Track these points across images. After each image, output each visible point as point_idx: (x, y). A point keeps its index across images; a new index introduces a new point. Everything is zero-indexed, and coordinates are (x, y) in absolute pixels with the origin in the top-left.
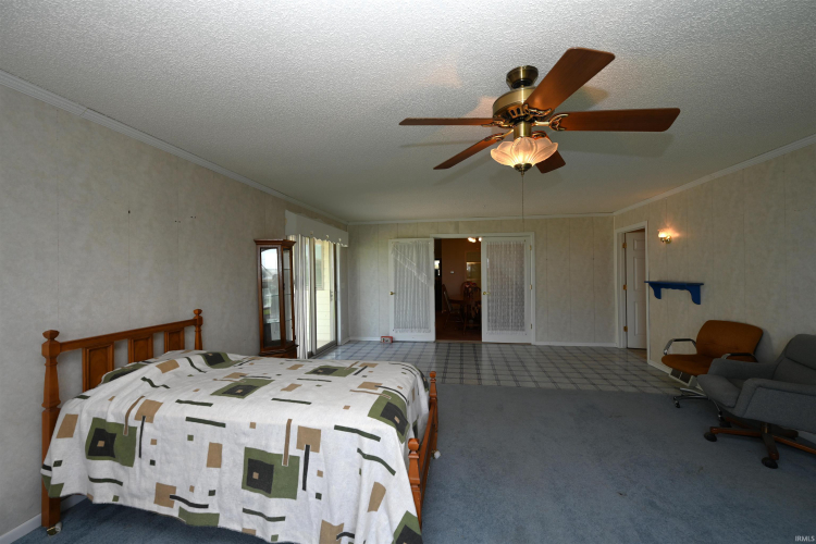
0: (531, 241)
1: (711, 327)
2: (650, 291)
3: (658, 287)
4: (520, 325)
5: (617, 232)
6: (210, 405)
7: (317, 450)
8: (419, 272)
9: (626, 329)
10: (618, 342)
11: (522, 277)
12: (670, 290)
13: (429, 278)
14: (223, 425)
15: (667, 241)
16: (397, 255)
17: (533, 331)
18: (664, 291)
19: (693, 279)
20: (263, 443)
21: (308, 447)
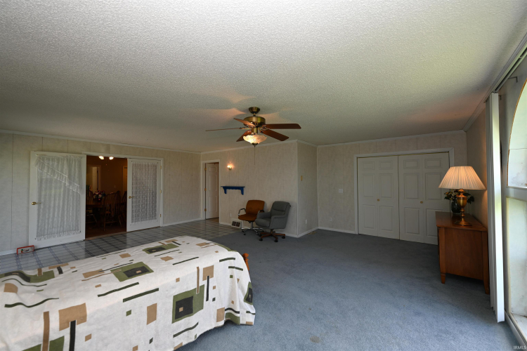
0: (162, 163)
1: (250, 202)
2: (221, 191)
3: (225, 188)
4: (153, 215)
5: (202, 163)
6: (138, 283)
7: (212, 276)
8: (70, 183)
9: (205, 210)
10: (202, 217)
11: (156, 186)
12: (231, 190)
13: (81, 188)
14: (157, 290)
15: (230, 169)
16: (42, 168)
17: (161, 219)
18: (228, 190)
19: (240, 185)
20: (185, 287)
21: (208, 277)
